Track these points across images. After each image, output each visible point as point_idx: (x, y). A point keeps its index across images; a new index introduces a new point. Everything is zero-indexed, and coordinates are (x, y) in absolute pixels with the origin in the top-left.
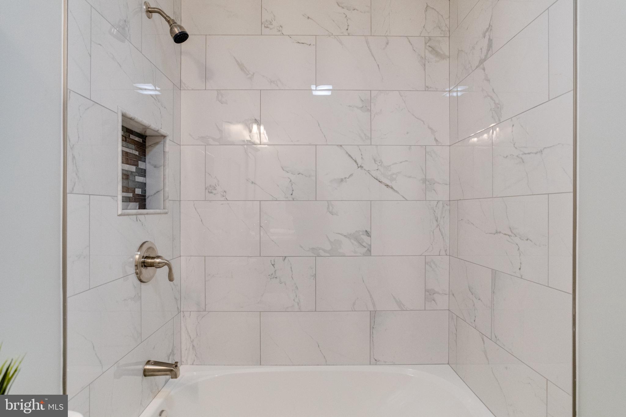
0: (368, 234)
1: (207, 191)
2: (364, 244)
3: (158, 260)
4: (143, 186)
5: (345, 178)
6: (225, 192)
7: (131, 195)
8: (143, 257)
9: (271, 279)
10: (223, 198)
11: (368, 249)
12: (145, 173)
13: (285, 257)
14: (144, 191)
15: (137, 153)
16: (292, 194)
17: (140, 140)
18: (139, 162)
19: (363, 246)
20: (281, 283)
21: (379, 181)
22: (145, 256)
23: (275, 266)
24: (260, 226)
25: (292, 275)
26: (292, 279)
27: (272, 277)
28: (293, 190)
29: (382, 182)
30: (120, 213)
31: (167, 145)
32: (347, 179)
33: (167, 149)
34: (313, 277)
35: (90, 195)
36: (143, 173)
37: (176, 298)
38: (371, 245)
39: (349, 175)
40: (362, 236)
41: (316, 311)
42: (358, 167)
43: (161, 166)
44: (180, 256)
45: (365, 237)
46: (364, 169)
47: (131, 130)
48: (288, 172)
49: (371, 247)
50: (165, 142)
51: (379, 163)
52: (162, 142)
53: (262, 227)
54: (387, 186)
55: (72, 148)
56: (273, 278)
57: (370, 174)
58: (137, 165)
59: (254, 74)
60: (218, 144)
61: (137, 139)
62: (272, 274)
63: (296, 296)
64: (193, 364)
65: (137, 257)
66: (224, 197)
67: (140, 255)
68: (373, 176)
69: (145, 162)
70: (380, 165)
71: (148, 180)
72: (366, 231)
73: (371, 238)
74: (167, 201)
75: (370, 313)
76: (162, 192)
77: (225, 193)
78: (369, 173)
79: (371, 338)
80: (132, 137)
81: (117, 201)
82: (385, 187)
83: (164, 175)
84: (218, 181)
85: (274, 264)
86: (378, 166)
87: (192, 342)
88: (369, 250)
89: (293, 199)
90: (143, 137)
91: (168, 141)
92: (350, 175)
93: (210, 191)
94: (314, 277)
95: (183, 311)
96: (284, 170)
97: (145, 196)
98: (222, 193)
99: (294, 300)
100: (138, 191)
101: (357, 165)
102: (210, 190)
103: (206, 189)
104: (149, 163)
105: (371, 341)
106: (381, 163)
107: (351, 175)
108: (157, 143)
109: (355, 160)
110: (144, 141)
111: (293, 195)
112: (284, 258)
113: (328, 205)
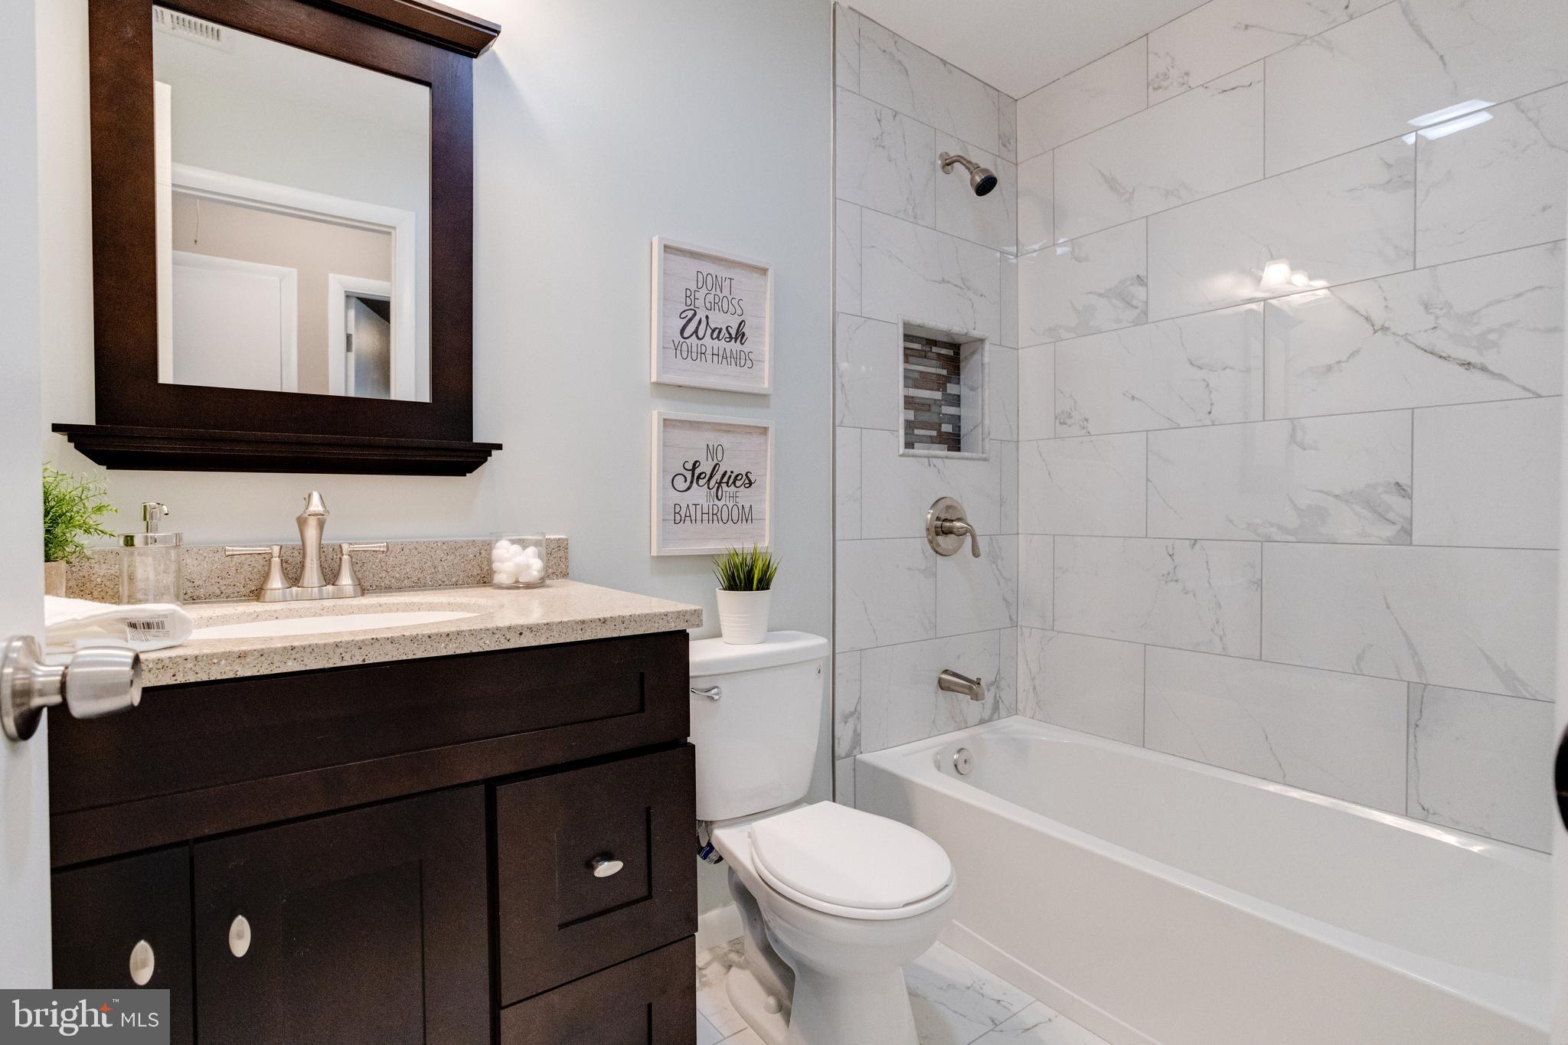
0: (1402, 490)
1: (1057, 421)
2: (1391, 516)
3: (958, 524)
4: (956, 420)
5: (1339, 362)
6: (1086, 420)
7: (934, 433)
8: (938, 519)
9: (1166, 582)
10: (1083, 432)
11: (1403, 529)
12: (959, 400)
13: (1196, 540)
14: (958, 427)
15: (944, 372)
16: (1210, 413)
17: (951, 353)
18: (948, 384)
19: (1387, 520)
20: (1186, 593)
21: (1441, 357)
22: (943, 517)
23: (1174, 558)
24: (1147, 480)
25: (1210, 577)
26: (1208, 585)
27: (1170, 579)
28: (1212, 404)
29: (1449, 357)
30: (901, 452)
31: (986, 354)
32: (1343, 364)
33: (986, 360)
34: (1256, 585)
35: (861, 428)
36: (956, 401)
37: (1006, 600)
38: (1411, 520)
39: (1351, 352)
40: (1386, 497)
41: (1261, 660)
42: (1376, 332)
43: (977, 388)
44: (1018, 534)
45: (1396, 501)
46: (1393, 334)
47: (933, 340)
48: (1201, 369)
49: (1411, 524)
50: (983, 348)
51: (1441, 309)
52: (980, 350)
53: (1151, 482)
54: (1468, 365)
55: (841, 377)
56: (1172, 581)
57: (1411, 342)
58: (945, 390)
59: (1134, 190)
60: (1075, 336)
61: (944, 351)
62: (1169, 574)
63: (1218, 622)
64: (1033, 718)
65: (929, 516)
66: (1085, 430)
67: (932, 514)
68: (1419, 348)
69: (958, 383)
70: (1443, 316)
71: (964, 411)
72: (1397, 483)
73: (1412, 503)
74: (987, 440)
75: (1408, 687)
76: (980, 429)
77: (1085, 422)
78: (1406, 340)
79: (1411, 749)
80: (935, 349)
81: (898, 437)
82: (1462, 369)
83: (983, 401)
84: (1076, 402)
85: (1173, 554)
86: (1437, 318)
87: (1033, 679)
88: (1409, 533)
89: (1213, 422)
90: (956, 347)
91: (987, 346)
92: (1351, 354)
93: (1062, 421)
94: (1258, 586)
95: (1021, 627)
96: (1193, 365)
97: (959, 435)
98: (1081, 422)
99: (1212, 630)
100: (947, 428)
101: (1373, 326)
102: (1062, 419)
103: (1056, 418)
104: (964, 385)
105: (1411, 757)
106: (1445, 310)
107: (1354, 354)
108: (973, 353)
109: (1365, 314)
110: (957, 353)
111: (1212, 413)
112: (1193, 542)
113: (1293, 429)
